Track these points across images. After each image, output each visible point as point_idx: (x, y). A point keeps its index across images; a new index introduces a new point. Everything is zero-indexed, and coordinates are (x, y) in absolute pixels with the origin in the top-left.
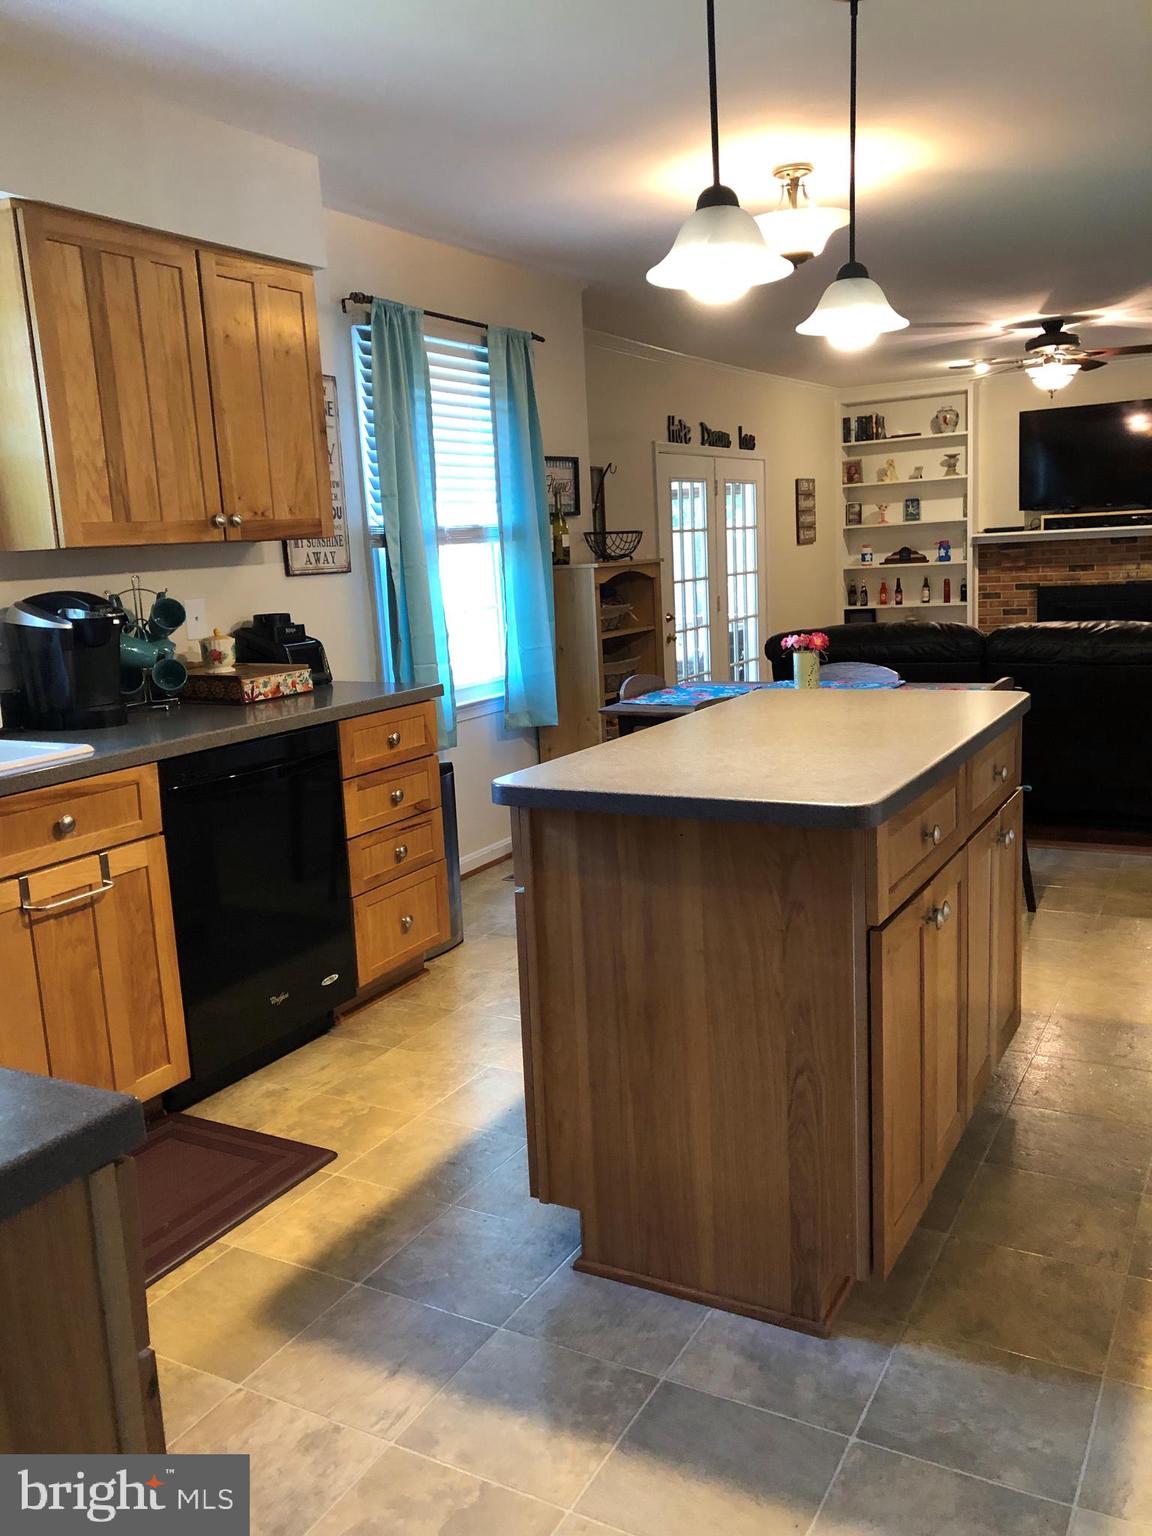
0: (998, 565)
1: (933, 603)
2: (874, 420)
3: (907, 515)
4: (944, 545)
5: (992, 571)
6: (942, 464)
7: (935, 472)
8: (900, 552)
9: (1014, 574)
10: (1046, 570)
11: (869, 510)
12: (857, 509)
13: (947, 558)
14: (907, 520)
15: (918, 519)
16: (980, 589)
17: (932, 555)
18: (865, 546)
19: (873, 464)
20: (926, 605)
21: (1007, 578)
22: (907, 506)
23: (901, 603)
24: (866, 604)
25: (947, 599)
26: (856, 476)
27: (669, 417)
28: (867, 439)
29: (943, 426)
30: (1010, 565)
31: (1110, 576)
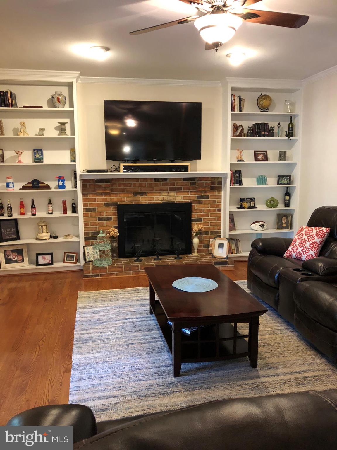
0: (94, 192)
1: (54, 215)
2: (9, 95)
3: (35, 159)
4: (61, 179)
5: (91, 195)
6: (56, 128)
7: (52, 133)
8: (32, 182)
9: (103, 197)
10: (121, 195)
11: (9, 154)
12: (1, 153)
13: (63, 187)
14: (35, 162)
15: (43, 162)
16: (84, 205)
17: (53, 184)
18: (8, 178)
19: (10, 124)
20: (50, 216)
21: (99, 199)
22: (35, 153)
24: (11, 215)
25: (65, 212)
28: (5, 106)
29: (57, 104)
30: (101, 192)
31: (155, 199)
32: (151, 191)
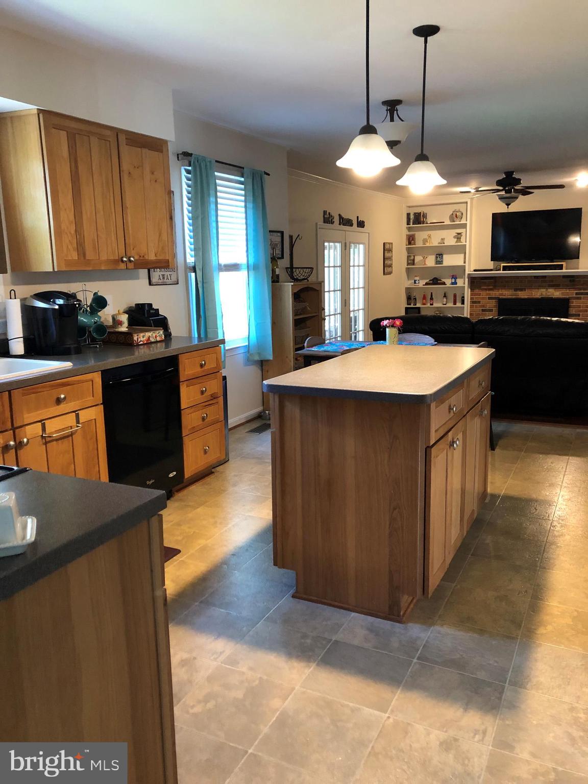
0: (479, 288)
1: (447, 305)
2: (422, 214)
3: (437, 262)
4: (454, 277)
5: (477, 290)
6: (454, 237)
7: (451, 241)
8: (433, 280)
9: (487, 292)
10: (503, 290)
11: (418, 259)
12: (412, 258)
13: (455, 283)
14: (436, 264)
15: (442, 264)
16: (471, 298)
17: (448, 282)
18: (416, 276)
19: (420, 236)
20: (445, 306)
21: (484, 294)
22: (437, 257)
23: (432, 304)
24: (416, 305)
25: (455, 303)
26: (412, 242)
27: (324, 211)
28: (418, 224)
29: (455, 219)
30: (486, 287)
31: (534, 294)
32: (531, 288)
